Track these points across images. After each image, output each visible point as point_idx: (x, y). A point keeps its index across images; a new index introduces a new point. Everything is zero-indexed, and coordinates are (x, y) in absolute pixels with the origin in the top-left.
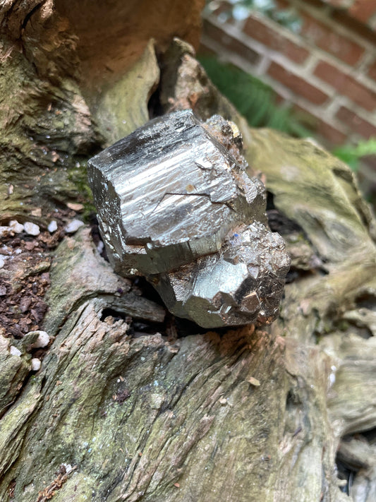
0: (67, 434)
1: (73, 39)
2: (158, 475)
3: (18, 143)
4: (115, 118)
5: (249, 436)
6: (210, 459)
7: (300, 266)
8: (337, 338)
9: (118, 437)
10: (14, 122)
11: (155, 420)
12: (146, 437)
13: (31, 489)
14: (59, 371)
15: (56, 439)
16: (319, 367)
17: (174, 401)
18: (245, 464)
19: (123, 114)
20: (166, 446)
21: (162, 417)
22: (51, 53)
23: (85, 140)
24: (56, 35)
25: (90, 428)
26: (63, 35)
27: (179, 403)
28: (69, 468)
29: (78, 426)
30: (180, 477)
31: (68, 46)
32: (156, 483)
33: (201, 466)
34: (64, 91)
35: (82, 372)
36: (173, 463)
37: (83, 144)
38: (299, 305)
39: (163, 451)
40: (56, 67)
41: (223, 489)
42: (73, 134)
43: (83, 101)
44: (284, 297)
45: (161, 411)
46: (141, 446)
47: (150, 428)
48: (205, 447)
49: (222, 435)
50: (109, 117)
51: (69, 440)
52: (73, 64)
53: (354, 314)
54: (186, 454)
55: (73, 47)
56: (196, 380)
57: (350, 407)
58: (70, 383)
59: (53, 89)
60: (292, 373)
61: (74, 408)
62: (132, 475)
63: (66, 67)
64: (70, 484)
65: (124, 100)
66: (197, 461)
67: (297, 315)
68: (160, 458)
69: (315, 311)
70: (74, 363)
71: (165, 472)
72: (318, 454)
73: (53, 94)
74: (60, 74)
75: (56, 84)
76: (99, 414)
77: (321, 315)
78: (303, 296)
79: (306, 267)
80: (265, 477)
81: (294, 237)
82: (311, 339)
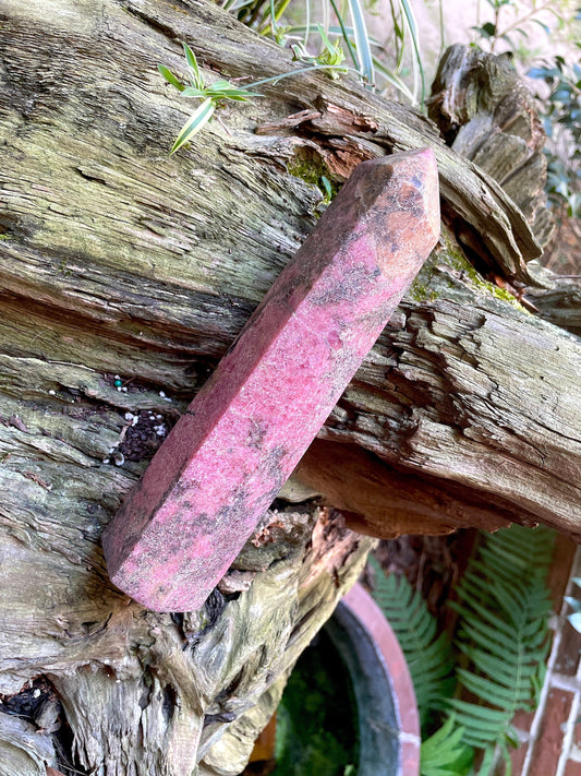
0: (71, 483)
2: (47, 536)
5: (69, 590)
6: (56, 567)
7: (184, 623)
8: (138, 673)
9: (68, 510)
11: (78, 529)
12: (69, 526)
13: (39, 469)
14: (103, 474)
15: (66, 479)
16: (113, 645)
18: (51, 591)
20: (64, 537)
21: (80, 533)
25: (72, 495)
27: (88, 541)
28: (49, 488)
29: (73, 489)
30: (45, 550)
32: (42, 536)
33: (52, 562)
35: (103, 485)
36: (54, 543)
38: (156, 626)
39: (61, 536)
41: (37, 578)
45: (83, 532)
46: (64, 524)
47: (74, 528)
48: (63, 562)
49: (69, 572)
51: (66, 485)
53: (158, 688)
54: (58, 551)
57: (85, 694)
58: (97, 480)
60: (108, 623)
61: (83, 485)
62: (47, 521)
64: (41, 489)
66: (54, 559)
67: (149, 626)
68: (57, 535)
69: (154, 641)
70: (107, 480)
71: (48, 540)
72: (55, 653)
76: (80, 499)
77: (151, 648)
78: (164, 629)
79: (184, 630)
80: (43, 607)
81: (204, 616)
82: (134, 641)
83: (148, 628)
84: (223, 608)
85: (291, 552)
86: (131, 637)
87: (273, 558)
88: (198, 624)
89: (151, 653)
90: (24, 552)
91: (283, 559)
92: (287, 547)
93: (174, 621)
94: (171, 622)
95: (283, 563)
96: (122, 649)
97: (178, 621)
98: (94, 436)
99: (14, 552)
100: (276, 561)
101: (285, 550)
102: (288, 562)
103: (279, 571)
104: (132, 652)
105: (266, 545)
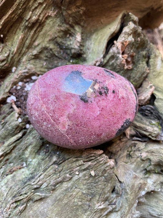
0: (27, 153)
1: (81, 9)
2: (45, 185)
3: (52, 48)
4: (93, 45)
5: (84, 192)
6: (66, 190)
7: (150, 137)
9: (39, 164)
10: (53, 39)
11: (51, 165)
12: (47, 169)
13: (12, 164)
15: (23, 153)
16: (136, 185)
17: (60, 163)
18: (78, 201)
19: (97, 44)
20: (51, 176)
21: (53, 166)
22: (71, 14)
23: (75, 52)
24: (75, 7)
25: (34, 156)
26: (78, 7)
27: (61, 164)
28: (25, 165)
29: (30, 153)
30: (53, 190)
31: (79, 12)
32: (44, 187)
33: (62, 191)
34: (75, 30)
35: (35, 136)
36: (52, 183)
37: (74, 53)
38: (141, 154)
39: (49, 177)
40: (73, 20)
41: (66, 204)
42: (72, 48)
43: (80, 36)
44: (135, 146)
45: (55, 163)
46: (44, 171)
47: (49, 167)
48: (65, 185)
49: (73, 185)
50: (91, 44)
51: (27, 156)
52: (80, 20)
54: (58, 184)
55: (81, 12)
56: (69, 160)
59: (70, 28)
60: (120, 180)
61: (30, 147)
62: (37, 178)
63: (77, 20)
64: (23, 170)
65: (99, 38)
66: (61, 188)
67: (138, 157)
68: (48, 179)
69: (149, 160)
70: (34, 132)
71: (48, 185)
73: (70, 31)
74: (74, 23)
75: (72, 27)
77: (152, 164)
78: (146, 150)
79: (154, 139)
80: (86, 211)
81: (154, 122)
82: (142, 171)
83: (139, 159)
84: (156, 109)
85: (148, 51)
86: (138, 171)
87: (144, 62)
88: (156, 129)
89: (155, 165)
90: (49, 201)
91: (149, 58)
92: (143, 51)
93: (145, 141)
94: (144, 144)
95: (151, 60)
96: (142, 181)
97: (146, 139)
98: (7, 125)
99: (45, 205)
100: (148, 63)
101: (144, 53)
102: (152, 56)
103: (155, 65)
104: (147, 176)
105: (133, 63)
